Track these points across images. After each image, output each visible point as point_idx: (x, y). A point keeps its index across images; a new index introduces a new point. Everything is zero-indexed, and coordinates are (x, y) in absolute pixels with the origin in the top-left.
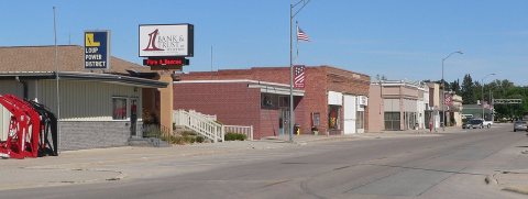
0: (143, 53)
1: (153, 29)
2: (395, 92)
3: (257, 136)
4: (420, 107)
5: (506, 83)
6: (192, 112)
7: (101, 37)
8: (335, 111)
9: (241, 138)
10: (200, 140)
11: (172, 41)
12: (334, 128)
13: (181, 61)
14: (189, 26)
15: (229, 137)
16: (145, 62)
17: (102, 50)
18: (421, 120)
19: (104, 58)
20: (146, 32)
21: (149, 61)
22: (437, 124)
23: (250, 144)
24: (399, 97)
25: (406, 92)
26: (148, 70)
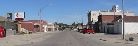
0: (15, 17)
1: (17, 13)
2: (50, 25)
3: (34, 33)
4: (53, 27)
5: (62, 23)
6: (23, 28)
7: (11, 14)
8: (43, 28)
9: (31, 33)
10: (26, 34)
11: (21, 15)
12: (43, 31)
13: (23, 19)
14: (24, 13)
15: (30, 33)
16: (15, 19)
17: (11, 17)
18: (53, 29)
19: (11, 18)
20: (16, 14)
21: (16, 19)
22: (55, 30)
23: (33, 34)
24: (51, 26)
25: (52, 25)
26: (16, 20)
